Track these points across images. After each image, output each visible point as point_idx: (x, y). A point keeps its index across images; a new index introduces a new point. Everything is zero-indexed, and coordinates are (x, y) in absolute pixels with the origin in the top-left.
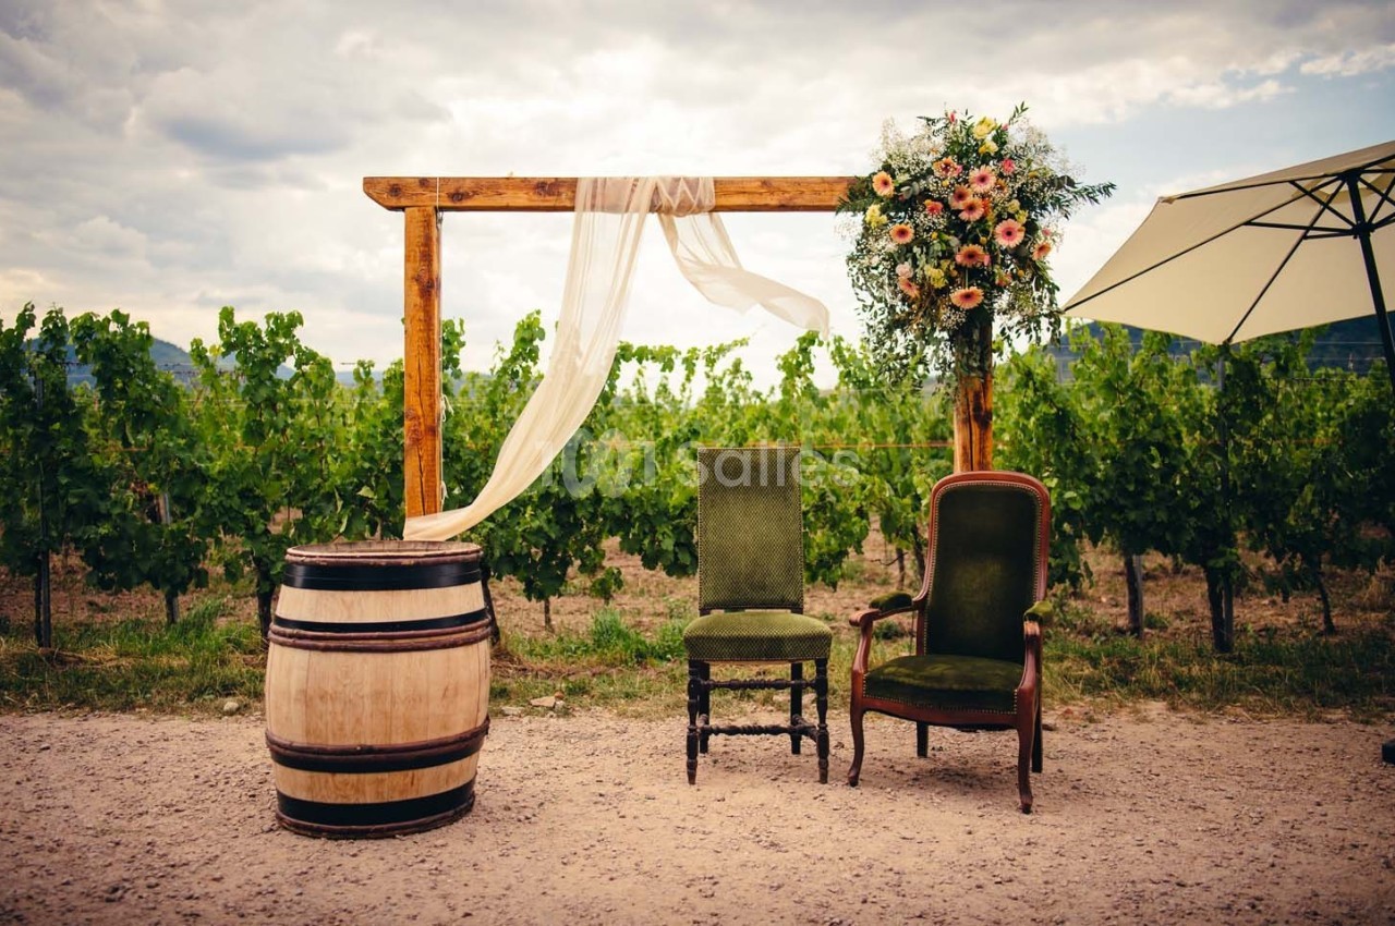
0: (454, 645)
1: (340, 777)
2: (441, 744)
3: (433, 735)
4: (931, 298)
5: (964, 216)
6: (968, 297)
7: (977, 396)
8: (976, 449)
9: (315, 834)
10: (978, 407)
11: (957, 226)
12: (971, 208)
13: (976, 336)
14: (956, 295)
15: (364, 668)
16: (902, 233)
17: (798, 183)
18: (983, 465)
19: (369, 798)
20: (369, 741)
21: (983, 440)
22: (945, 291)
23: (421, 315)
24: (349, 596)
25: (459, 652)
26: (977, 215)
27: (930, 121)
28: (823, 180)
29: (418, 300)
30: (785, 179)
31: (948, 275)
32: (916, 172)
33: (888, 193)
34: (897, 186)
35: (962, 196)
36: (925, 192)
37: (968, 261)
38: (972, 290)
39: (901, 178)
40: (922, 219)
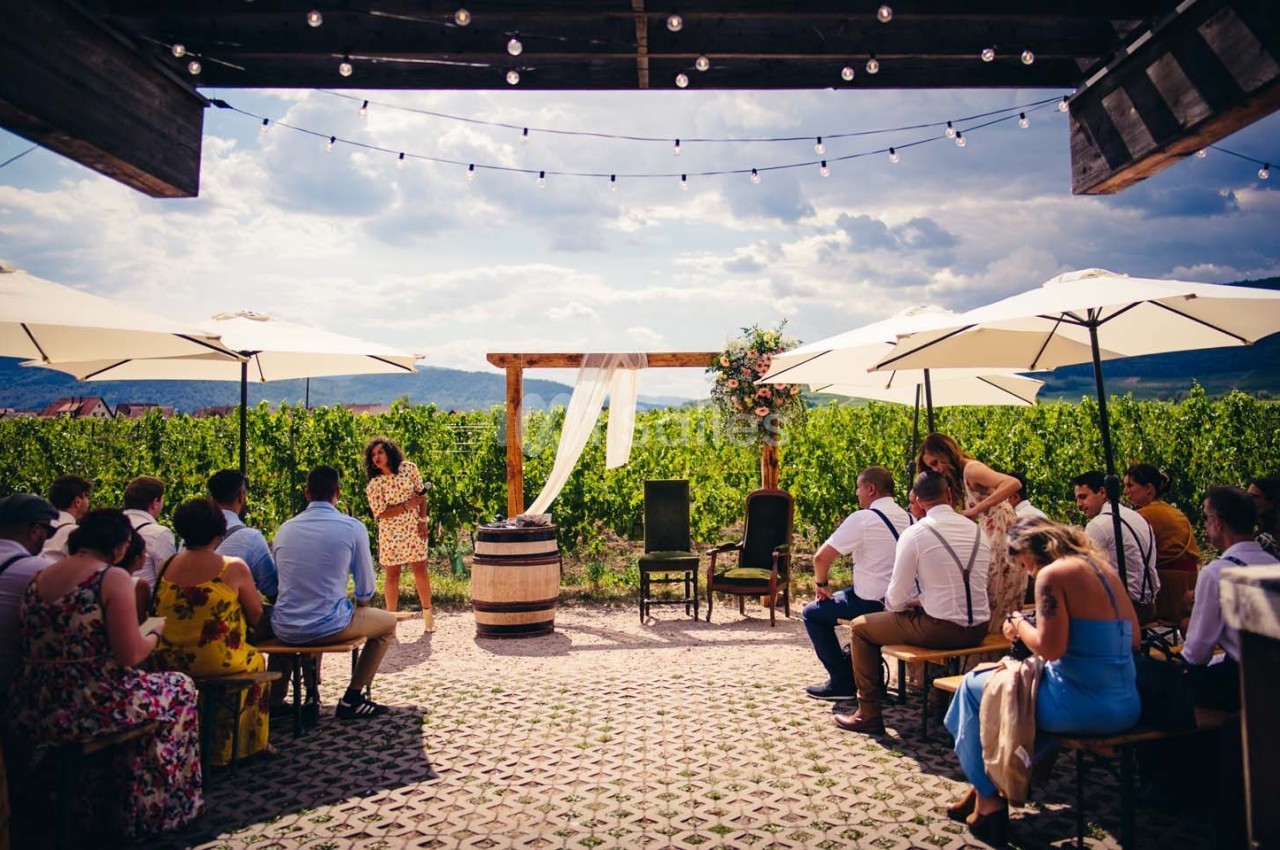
0: (549, 563)
1: (507, 614)
2: (544, 602)
3: (542, 598)
6: (762, 411)
7: (771, 453)
8: (770, 477)
9: (496, 637)
10: (771, 458)
12: (764, 371)
14: (758, 410)
15: (516, 572)
16: (734, 384)
17: (688, 355)
18: (774, 485)
19: (518, 622)
20: (519, 600)
21: (774, 473)
22: (753, 408)
24: (510, 544)
25: (551, 566)
27: (746, 331)
28: (700, 354)
30: (684, 354)
31: (754, 401)
32: (740, 355)
33: (727, 365)
34: (731, 362)
35: (760, 366)
36: (743, 365)
37: (763, 395)
38: (764, 408)
39: (733, 358)
40: (742, 377)
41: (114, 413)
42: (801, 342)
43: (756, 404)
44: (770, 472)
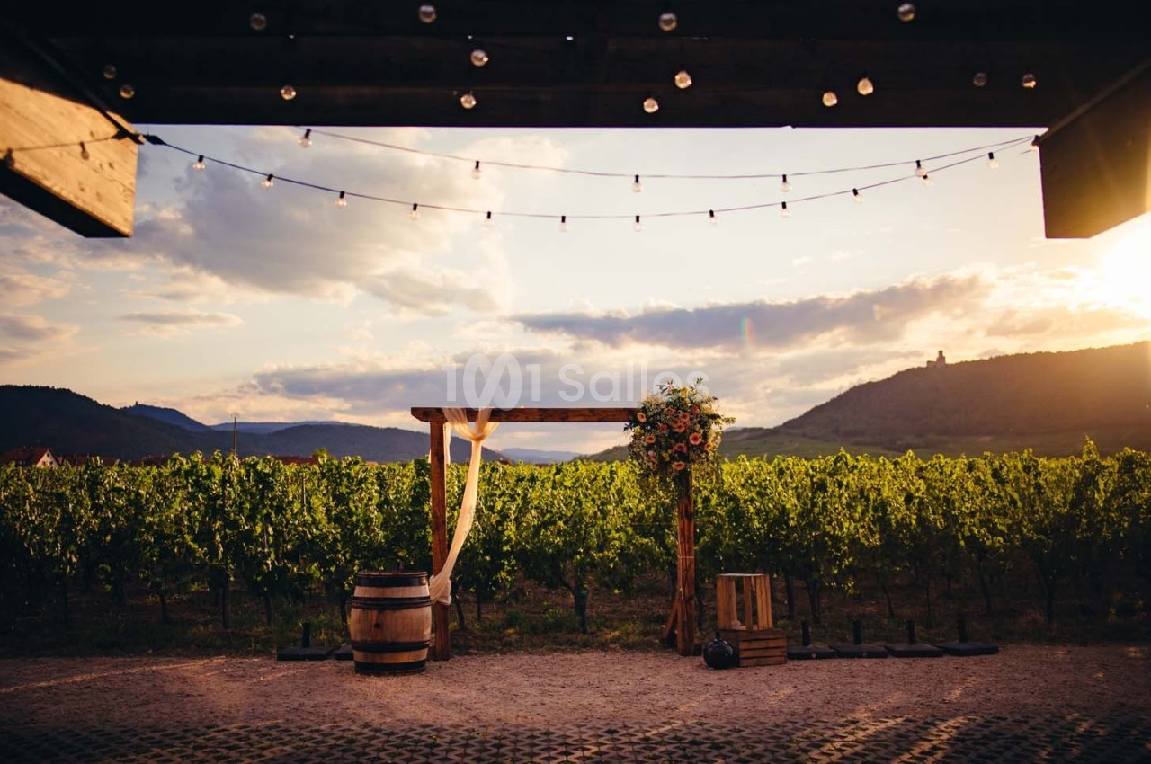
4: (663, 466)
5: (677, 430)
6: (678, 465)
7: (686, 507)
8: (686, 529)
10: (687, 511)
11: (673, 434)
12: (680, 427)
13: (684, 480)
14: (674, 465)
16: (651, 439)
17: (605, 411)
21: (689, 526)
22: (670, 463)
23: (439, 470)
26: (682, 430)
29: (437, 464)
31: (670, 455)
32: (656, 411)
33: (643, 420)
34: (648, 418)
35: (676, 422)
36: (660, 421)
37: (678, 450)
38: (681, 463)
39: (650, 414)
40: (658, 432)
41: (60, 462)
42: (716, 399)
43: (673, 459)
44: (686, 525)
